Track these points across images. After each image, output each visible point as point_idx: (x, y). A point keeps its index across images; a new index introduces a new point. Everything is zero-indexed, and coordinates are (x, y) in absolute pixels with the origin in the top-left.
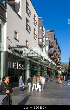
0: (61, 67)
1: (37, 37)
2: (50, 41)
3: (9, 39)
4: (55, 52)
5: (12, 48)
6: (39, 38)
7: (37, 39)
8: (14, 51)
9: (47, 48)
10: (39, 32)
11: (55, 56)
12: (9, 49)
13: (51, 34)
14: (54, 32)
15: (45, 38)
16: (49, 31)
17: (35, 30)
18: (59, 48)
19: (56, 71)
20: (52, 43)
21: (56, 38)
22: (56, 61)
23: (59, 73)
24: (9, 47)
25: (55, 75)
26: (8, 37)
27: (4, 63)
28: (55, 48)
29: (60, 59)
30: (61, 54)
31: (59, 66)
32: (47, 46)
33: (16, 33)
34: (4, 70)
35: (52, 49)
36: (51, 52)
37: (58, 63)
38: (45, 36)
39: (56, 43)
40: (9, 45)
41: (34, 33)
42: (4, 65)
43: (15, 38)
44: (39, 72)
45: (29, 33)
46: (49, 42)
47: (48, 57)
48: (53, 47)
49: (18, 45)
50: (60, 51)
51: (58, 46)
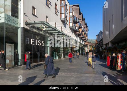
0: (88, 44)
1: (59, 12)
2: (74, 16)
3: (26, 15)
4: (80, 28)
5: (29, 24)
6: (61, 14)
7: (59, 15)
8: (32, 27)
9: (71, 24)
10: (61, 7)
11: (81, 32)
12: (26, 25)
13: (76, 9)
14: (79, 7)
15: (68, 13)
16: (73, 5)
17: (56, 5)
18: (85, 23)
19: (82, 48)
20: (77, 18)
21: (82, 13)
22: (82, 37)
23: (86, 50)
24: (26, 23)
25: (80, 52)
26: (25, 14)
27: (21, 39)
28: (80, 24)
29: (87, 36)
30: (88, 30)
31: (86, 43)
32: (71, 22)
33: (34, 8)
34: (21, 46)
35: (77, 25)
36: (76, 28)
37: (85, 39)
38: (69, 11)
39: (81, 18)
40: (26, 21)
41: (56, 8)
42: (21, 41)
43: (33, 14)
44: (61, 48)
45: (50, 8)
46: (74, 18)
47: (72, 33)
48: (78, 23)
49: (35, 22)
50: (87, 27)
51: (84, 21)
